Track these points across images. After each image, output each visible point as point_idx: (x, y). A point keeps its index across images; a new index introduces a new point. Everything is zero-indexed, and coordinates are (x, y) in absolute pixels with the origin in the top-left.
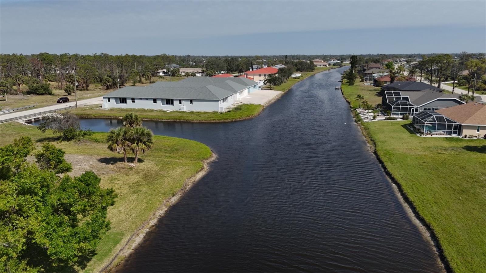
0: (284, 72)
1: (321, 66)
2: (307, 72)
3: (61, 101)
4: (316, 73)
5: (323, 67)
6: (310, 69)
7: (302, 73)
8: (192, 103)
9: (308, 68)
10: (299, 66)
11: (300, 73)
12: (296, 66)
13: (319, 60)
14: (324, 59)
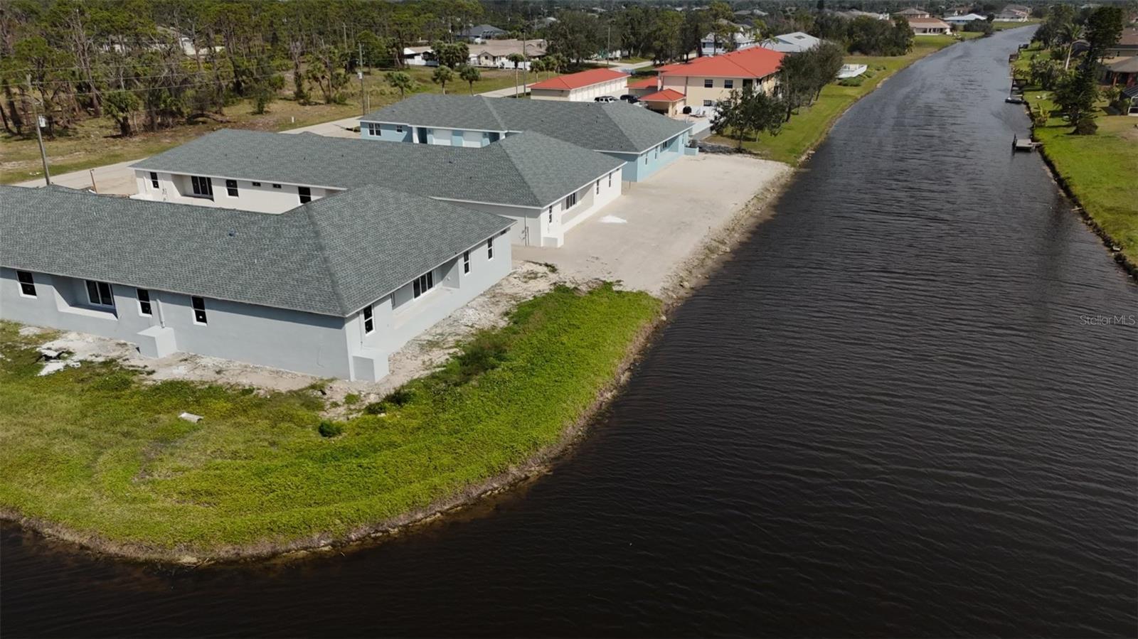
0: (805, 74)
1: (928, 34)
2: (886, 55)
4: (913, 61)
5: (933, 34)
6: (897, 44)
7: (870, 58)
8: (201, 317)
9: (888, 42)
10: (860, 37)
11: (862, 63)
12: (851, 33)
13: (918, 12)
14: (932, 9)
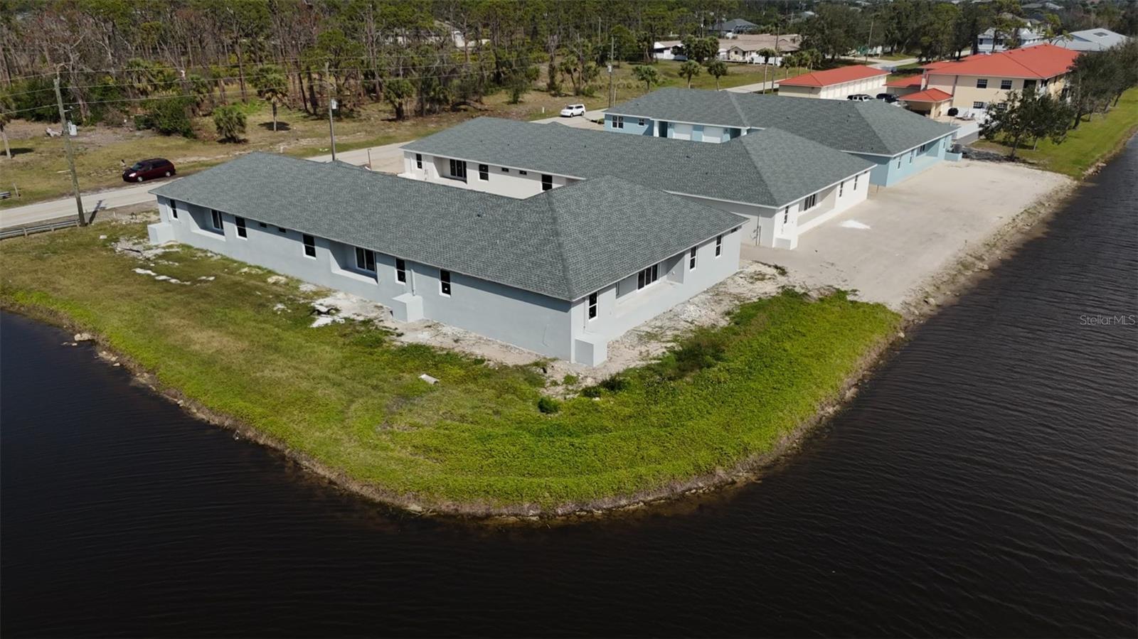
3: (133, 175)
8: (446, 289)
